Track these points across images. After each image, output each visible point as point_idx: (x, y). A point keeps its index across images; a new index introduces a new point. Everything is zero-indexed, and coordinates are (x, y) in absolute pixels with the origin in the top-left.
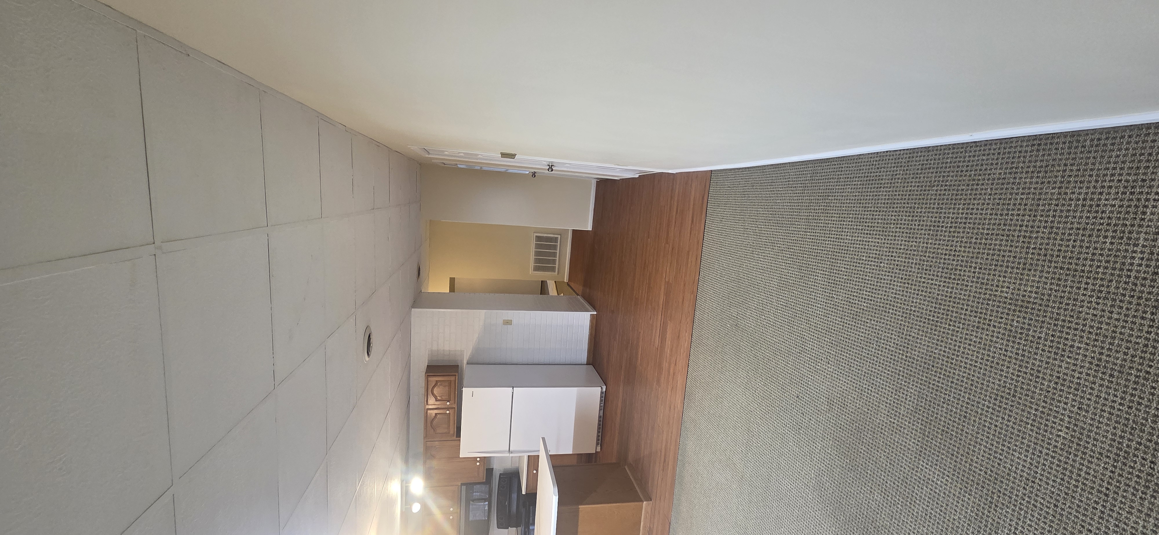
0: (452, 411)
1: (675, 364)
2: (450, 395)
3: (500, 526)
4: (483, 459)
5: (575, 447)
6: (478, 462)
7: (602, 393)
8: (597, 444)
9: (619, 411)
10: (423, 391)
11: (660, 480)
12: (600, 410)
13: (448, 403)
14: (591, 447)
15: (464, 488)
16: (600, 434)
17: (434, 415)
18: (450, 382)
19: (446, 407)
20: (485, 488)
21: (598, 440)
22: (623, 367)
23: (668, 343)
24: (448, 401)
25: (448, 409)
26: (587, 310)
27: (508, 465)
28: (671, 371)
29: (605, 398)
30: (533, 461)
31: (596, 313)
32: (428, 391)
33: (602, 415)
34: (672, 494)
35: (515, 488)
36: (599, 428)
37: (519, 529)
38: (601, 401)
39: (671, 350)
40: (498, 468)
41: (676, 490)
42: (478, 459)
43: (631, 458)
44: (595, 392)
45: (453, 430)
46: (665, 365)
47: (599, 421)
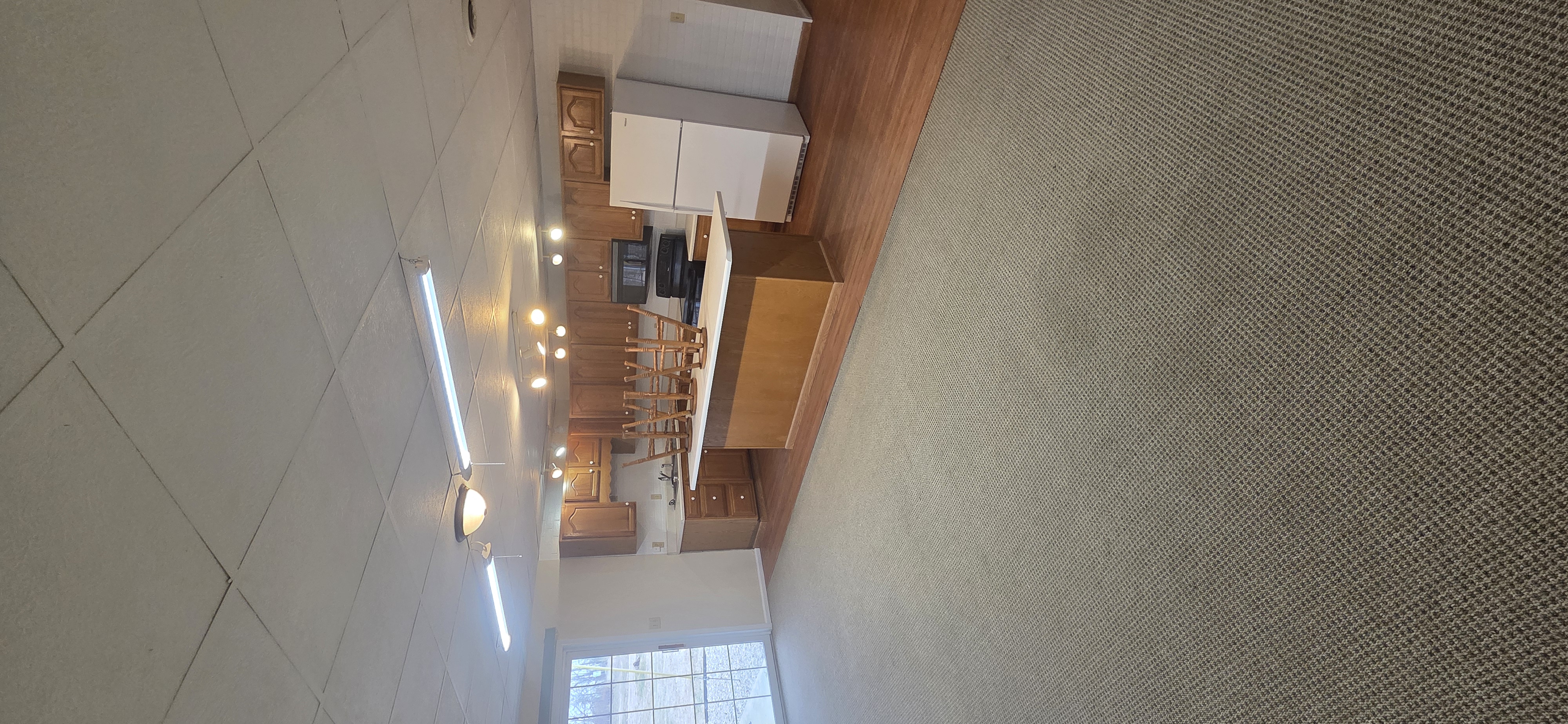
0: (597, 144)
1: (910, 112)
2: (593, 121)
3: (660, 293)
4: (641, 213)
5: (759, 211)
6: (634, 215)
7: (803, 145)
8: (788, 212)
9: (822, 174)
10: (555, 110)
11: (859, 259)
12: (798, 168)
13: (592, 132)
14: (780, 216)
15: (616, 244)
16: (794, 200)
17: (573, 146)
18: (593, 101)
19: (589, 136)
20: (642, 249)
21: (789, 207)
22: (838, 110)
23: (907, 76)
24: (592, 129)
25: (592, 140)
26: (799, 15)
27: (673, 226)
28: (902, 121)
29: (807, 154)
30: (704, 223)
31: (811, 21)
32: (563, 112)
33: (799, 175)
34: (869, 276)
35: (680, 254)
36: (793, 193)
37: (683, 300)
38: (801, 156)
39: (909, 90)
40: (659, 227)
41: (875, 273)
42: (634, 212)
43: (827, 233)
44: (794, 144)
45: (599, 171)
46: (896, 111)
47: (795, 183)
